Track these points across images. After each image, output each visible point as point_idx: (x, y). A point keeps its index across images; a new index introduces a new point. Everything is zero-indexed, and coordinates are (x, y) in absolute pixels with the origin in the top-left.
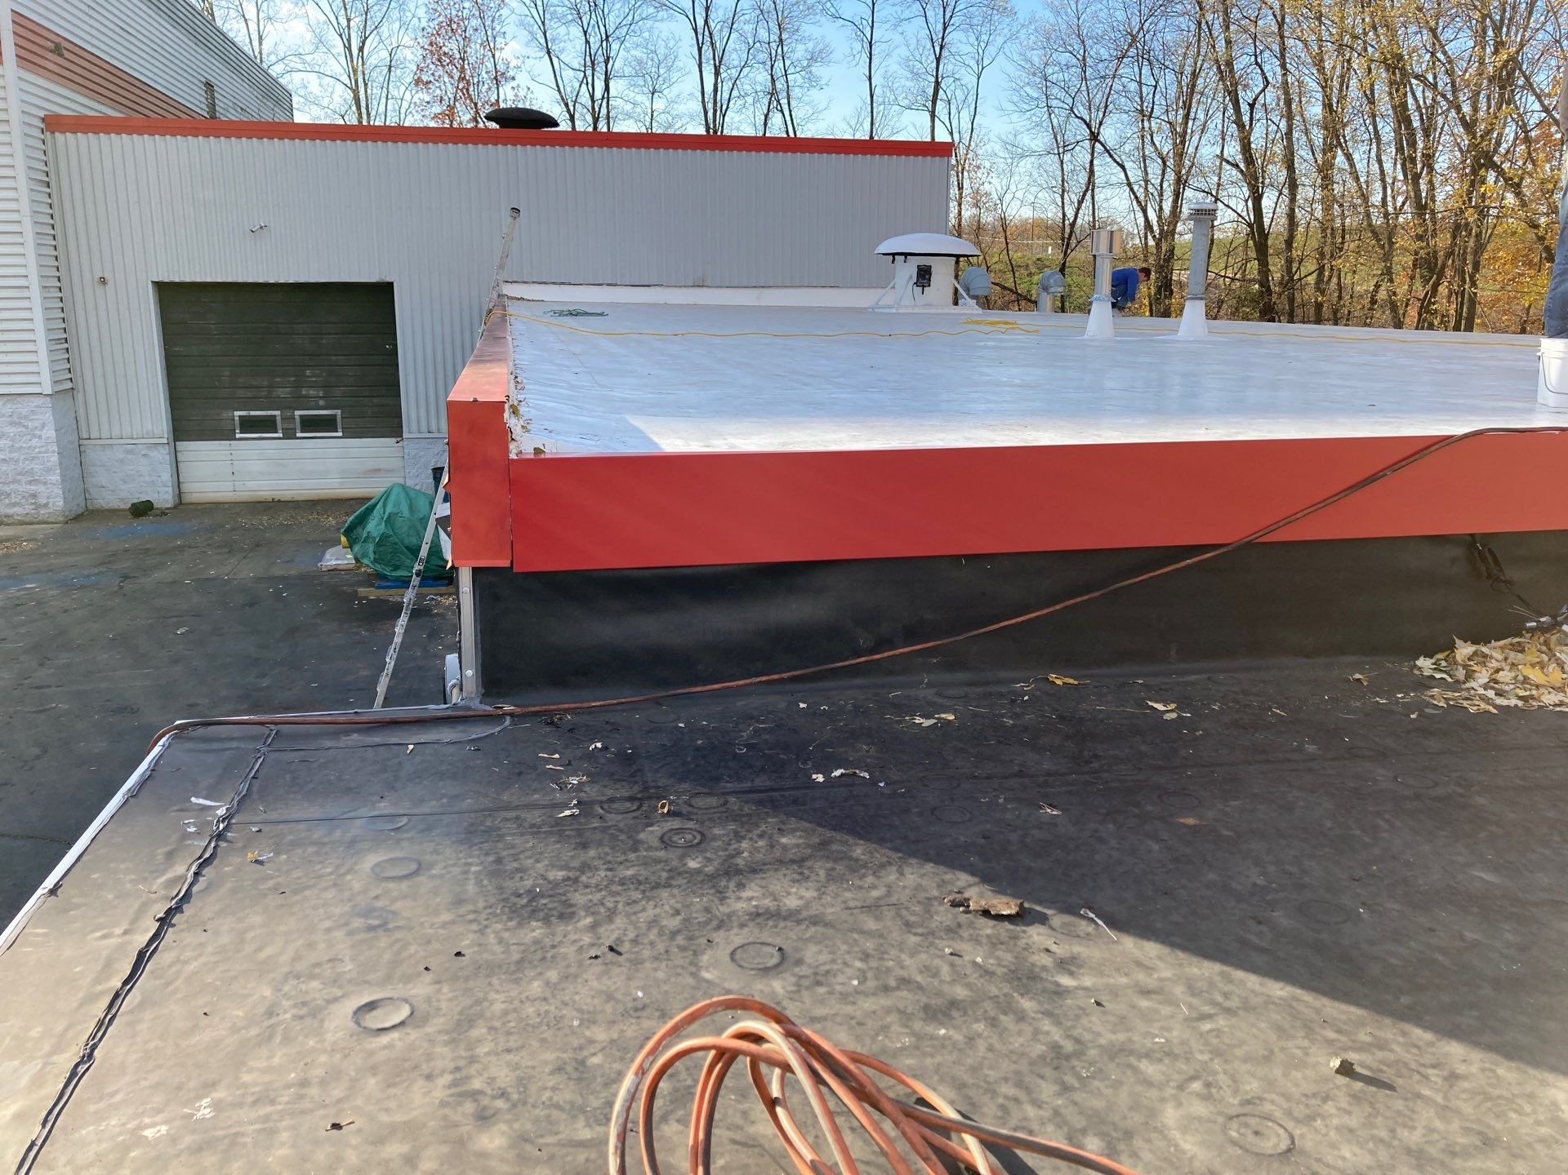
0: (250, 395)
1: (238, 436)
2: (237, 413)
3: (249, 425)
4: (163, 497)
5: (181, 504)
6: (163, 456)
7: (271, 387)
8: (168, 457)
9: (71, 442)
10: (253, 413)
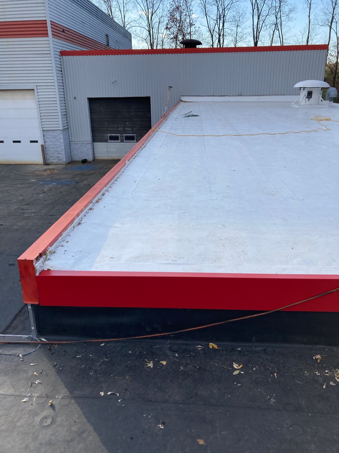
0: (112, 130)
1: (109, 141)
2: (109, 135)
3: (112, 138)
4: (90, 158)
5: (94, 160)
6: (90, 146)
7: (118, 127)
8: (91, 147)
9: (67, 143)
10: (113, 135)
